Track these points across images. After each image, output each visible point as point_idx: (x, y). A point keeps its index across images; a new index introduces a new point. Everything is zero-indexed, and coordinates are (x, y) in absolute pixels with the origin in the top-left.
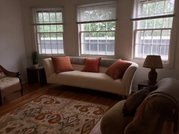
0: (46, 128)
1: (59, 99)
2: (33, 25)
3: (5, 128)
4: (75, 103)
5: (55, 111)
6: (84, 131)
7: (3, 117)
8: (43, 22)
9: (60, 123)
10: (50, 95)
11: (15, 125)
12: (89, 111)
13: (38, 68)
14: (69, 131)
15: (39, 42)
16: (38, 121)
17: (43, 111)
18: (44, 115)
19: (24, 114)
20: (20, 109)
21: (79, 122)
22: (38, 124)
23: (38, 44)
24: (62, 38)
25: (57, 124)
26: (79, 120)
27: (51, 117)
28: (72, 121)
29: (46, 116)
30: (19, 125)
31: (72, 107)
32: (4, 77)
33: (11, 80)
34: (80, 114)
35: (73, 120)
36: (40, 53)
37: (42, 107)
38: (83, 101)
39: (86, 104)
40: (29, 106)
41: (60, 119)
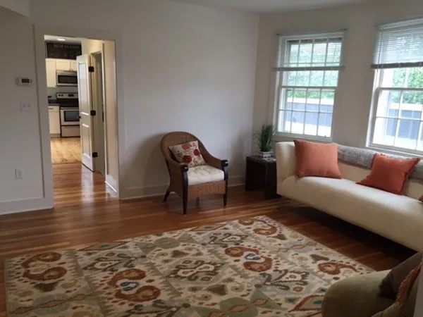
0: (235, 273)
1: (287, 232)
2: (276, 69)
3: (173, 249)
4: (317, 249)
5: (268, 251)
6: (304, 306)
7: (178, 231)
8: (298, 64)
9: (264, 275)
10: (274, 219)
11: (190, 249)
12: (340, 274)
13: (266, 159)
14: (274, 296)
15: (282, 107)
16: (227, 256)
17: (245, 244)
18: (243, 249)
19: (211, 238)
20: (209, 227)
21: (305, 287)
22: (226, 261)
23: (278, 110)
24: (331, 102)
25: (257, 274)
26: (305, 283)
27: (254, 259)
28: (290, 279)
29: (246, 253)
30: (194, 252)
31: (307, 255)
32: (201, 165)
33: (209, 172)
34: (315, 274)
35: (293, 279)
36: (280, 129)
37: (246, 236)
38: (338, 251)
39: (343, 260)
40: (226, 226)
41: (269, 268)
